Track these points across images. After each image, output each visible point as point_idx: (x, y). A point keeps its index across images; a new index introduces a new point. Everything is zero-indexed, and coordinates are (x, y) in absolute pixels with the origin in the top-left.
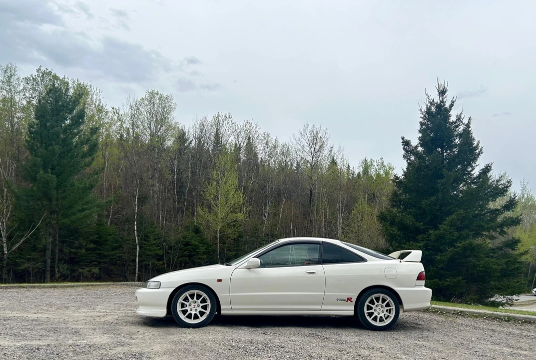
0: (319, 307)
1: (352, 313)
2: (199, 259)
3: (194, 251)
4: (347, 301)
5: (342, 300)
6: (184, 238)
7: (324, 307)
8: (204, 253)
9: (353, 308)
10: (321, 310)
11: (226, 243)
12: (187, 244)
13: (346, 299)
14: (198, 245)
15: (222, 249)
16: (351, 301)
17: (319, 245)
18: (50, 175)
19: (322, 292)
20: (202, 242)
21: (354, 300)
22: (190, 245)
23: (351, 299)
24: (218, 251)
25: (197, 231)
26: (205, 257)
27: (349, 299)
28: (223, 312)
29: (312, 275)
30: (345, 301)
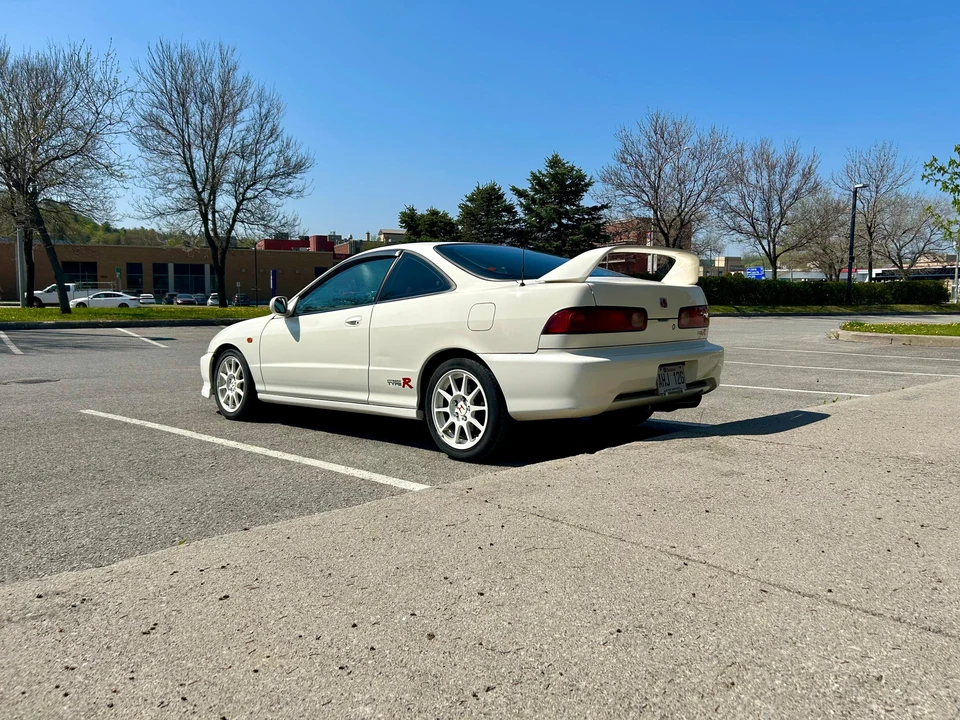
4: (404, 386)
5: (396, 383)
7: (373, 398)
9: (414, 401)
13: (403, 381)
16: (411, 387)
19: (364, 364)
21: (414, 382)
23: (410, 380)
27: (407, 381)
28: (260, 396)
29: (352, 327)
30: (400, 384)
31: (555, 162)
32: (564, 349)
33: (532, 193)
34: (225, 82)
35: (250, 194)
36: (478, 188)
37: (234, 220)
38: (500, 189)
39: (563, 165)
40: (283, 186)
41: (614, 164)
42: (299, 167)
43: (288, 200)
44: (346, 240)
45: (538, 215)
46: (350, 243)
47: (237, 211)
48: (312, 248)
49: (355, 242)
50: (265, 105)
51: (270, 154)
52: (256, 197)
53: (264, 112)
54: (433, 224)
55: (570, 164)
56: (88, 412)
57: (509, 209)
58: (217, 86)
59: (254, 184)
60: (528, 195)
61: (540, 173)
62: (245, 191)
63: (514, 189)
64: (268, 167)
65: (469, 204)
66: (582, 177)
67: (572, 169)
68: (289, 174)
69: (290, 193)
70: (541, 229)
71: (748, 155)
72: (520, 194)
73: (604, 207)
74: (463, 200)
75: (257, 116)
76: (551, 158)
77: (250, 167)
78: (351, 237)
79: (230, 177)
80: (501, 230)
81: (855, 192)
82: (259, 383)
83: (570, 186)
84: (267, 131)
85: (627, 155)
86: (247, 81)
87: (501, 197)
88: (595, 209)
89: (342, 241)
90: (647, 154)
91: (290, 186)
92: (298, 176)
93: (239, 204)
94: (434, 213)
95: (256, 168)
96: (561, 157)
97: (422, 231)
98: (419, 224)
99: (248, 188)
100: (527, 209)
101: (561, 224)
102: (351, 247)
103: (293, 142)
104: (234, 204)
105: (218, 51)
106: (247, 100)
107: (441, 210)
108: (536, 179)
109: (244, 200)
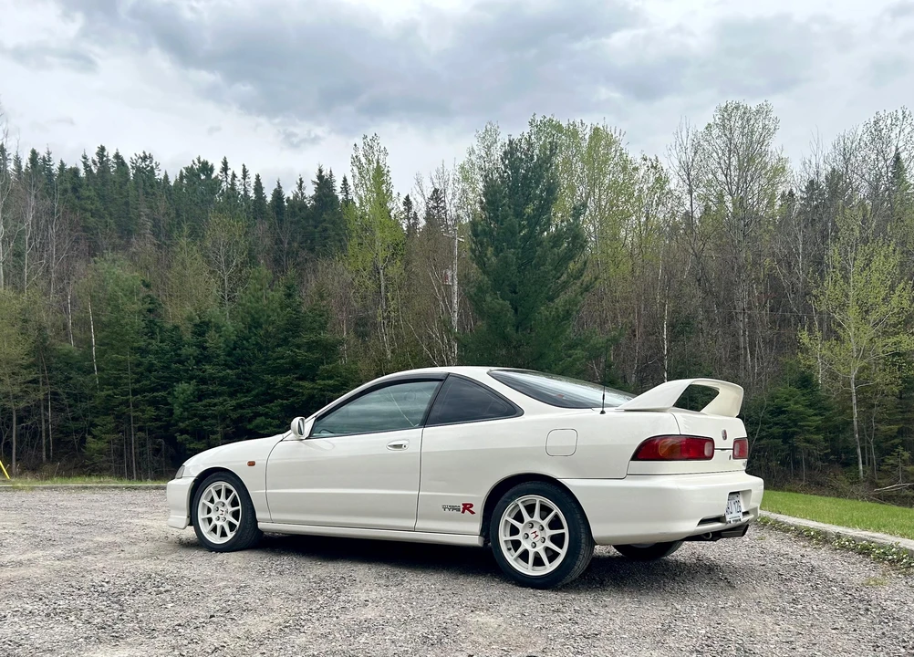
0: (410, 523)
1: (476, 540)
2: (808, 441)
3: (795, 423)
4: (463, 512)
5: (453, 508)
6: (772, 398)
7: (420, 524)
8: (818, 430)
9: (476, 527)
10: (414, 530)
11: (873, 406)
12: (779, 411)
13: (462, 507)
14: (801, 413)
15: (866, 417)
16: (473, 513)
17: (437, 383)
18: (501, 301)
19: (415, 490)
20: (818, 406)
21: (479, 508)
22: (784, 412)
23: (471, 506)
24: (855, 423)
25: (806, 382)
26: (821, 437)
27: (467, 507)
28: (261, 525)
29: (397, 451)
30: (459, 510)
82: (261, 511)
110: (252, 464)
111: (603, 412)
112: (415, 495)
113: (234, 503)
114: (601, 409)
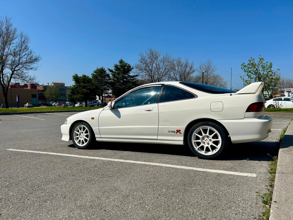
0: (155, 137)
1: (181, 143)
4: (177, 133)
5: (173, 132)
7: (159, 138)
9: (182, 138)
10: (157, 140)
13: (176, 131)
16: (181, 133)
19: (157, 126)
21: (183, 131)
23: (180, 131)
27: (178, 131)
29: (149, 112)
30: (175, 132)
31: (121, 62)
32: (255, 117)
33: (115, 71)
34: (7, 30)
35: (17, 69)
36: (97, 69)
37: (11, 78)
38: (105, 69)
39: (124, 62)
40: (29, 66)
41: (139, 63)
42: (36, 60)
43: (31, 71)
44: (41, 85)
45: (117, 78)
46: (43, 86)
47: (12, 75)
48: (29, 88)
49: (45, 86)
50: (23, 38)
51: (25, 55)
52: (19, 70)
53: (22, 40)
54: (84, 80)
55: (126, 62)
56: (10, 150)
57: (108, 75)
58: (5, 30)
59: (19, 65)
60: (113, 71)
61: (117, 64)
62: (15, 68)
63: (109, 69)
64: (24, 60)
65: (95, 73)
66: (130, 67)
67: (127, 64)
68: (32, 62)
69: (32, 69)
70: (118, 82)
71: (175, 62)
72: (111, 71)
73: (137, 76)
74: (93, 72)
75: (20, 41)
76: (120, 60)
77: (17, 59)
78: (43, 84)
79: (10, 62)
80: (106, 82)
81: (203, 73)
82: (97, 134)
83: (126, 69)
84: (24, 47)
85: (143, 60)
86: (15, 30)
87: (105, 71)
88: (134, 76)
89: (40, 86)
90: (149, 60)
91: (32, 66)
92: (36, 63)
93: (13, 72)
94: (85, 76)
95: (19, 59)
96: (123, 60)
97: (80, 82)
98: (80, 80)
99: (16, 66)
100: (114, 75)
101: (124, 81)
102: (43, 87)
103: (32, 51)
104: (11, 72)
105: (5, 19)
106: (15, 37)
107: (87, 75)
108: (116, 67)
109: (15, 70)
110: (93, 118)
111: (231, 95)
112: (157, 128)
113: (86, 132)
114: (230, 94)
